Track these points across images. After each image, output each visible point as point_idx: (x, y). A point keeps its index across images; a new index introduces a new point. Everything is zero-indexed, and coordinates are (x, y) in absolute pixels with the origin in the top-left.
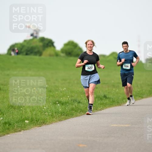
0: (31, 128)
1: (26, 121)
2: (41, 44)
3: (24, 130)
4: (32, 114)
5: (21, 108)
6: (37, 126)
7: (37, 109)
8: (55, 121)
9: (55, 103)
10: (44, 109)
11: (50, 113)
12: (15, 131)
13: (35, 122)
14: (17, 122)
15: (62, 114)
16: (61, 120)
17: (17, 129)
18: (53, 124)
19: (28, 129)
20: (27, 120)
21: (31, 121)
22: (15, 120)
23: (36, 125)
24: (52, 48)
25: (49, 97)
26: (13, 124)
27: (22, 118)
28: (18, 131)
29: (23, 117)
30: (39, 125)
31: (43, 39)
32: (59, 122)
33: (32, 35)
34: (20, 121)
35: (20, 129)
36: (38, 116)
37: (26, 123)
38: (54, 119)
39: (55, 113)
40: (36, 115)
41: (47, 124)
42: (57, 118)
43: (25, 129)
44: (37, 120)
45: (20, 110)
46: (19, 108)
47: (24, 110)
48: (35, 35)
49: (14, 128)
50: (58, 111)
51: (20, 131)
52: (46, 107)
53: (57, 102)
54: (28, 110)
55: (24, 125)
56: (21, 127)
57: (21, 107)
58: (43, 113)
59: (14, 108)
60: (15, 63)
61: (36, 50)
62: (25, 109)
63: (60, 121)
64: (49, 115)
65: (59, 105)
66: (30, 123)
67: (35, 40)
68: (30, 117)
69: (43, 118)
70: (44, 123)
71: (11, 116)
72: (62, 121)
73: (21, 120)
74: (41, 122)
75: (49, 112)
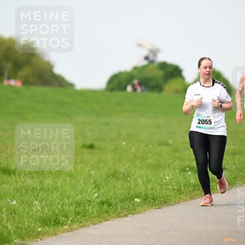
0: (145, 210)
1: (136, 199)
2: (161, 73)
3: (132, 214)
4: (146, 188)
5: (128, 179)
6: (155, 207)
7: (155, 180)
8: (183, 199)
9: (184, 170)
10: (166, 179)
11: (176, 187)
12: (119, 216)
13: (152, 200)
14: (120, 202)
15: (195, 189)
16: (194, 197)
17: (121, 213)
18: (180, 204)
19: (140, 213)
20: (137, 197)
21: (145, 200)
22: (118, 198)
23: (152, 205)
24: (179, 79)
25: (175, 160)
26: (115, 205)
27: (129, 194)
28: (123, 215)
29: (131, 194)
30: (157, 207)
31: (164, 66)
32: (191, 201)
33: (146, 58)
34: (126, 199)
35: (126, 213)
36: (156, 191)
37: (136, 202)
38: (182, 196)
39: (184, 186)
40: (152, 189)
41: (171, 205)
42: (186, 194)
43: (134, 212)
44: (155, 198)
45: (126, 182)
46: (125, 178)
47: (132, 182)
48: (151, 58)
49: (117, 211)
50: (190, 183)
51: (126, 216)
52: (168, 176)
53: (188, 169)
54: (140, 181)
55: (134, 205)
56: (128, 208)
57: (128, 177)
58: (164, 186)
59: (116, 178)
60: (119, 104)
61: (153, 83)
62: (135, 180)
63: (192, 198)
64: (174, 190)
65: (190, 173)
66: (143, 202)
67: (152, 66)
68: (143, 193)
69: (164, 194)
70: (165, 202)
71: (112, 192)
72: (195, 199)
73: (128, 198)
74: (161, 201)
75: (174, 184)
